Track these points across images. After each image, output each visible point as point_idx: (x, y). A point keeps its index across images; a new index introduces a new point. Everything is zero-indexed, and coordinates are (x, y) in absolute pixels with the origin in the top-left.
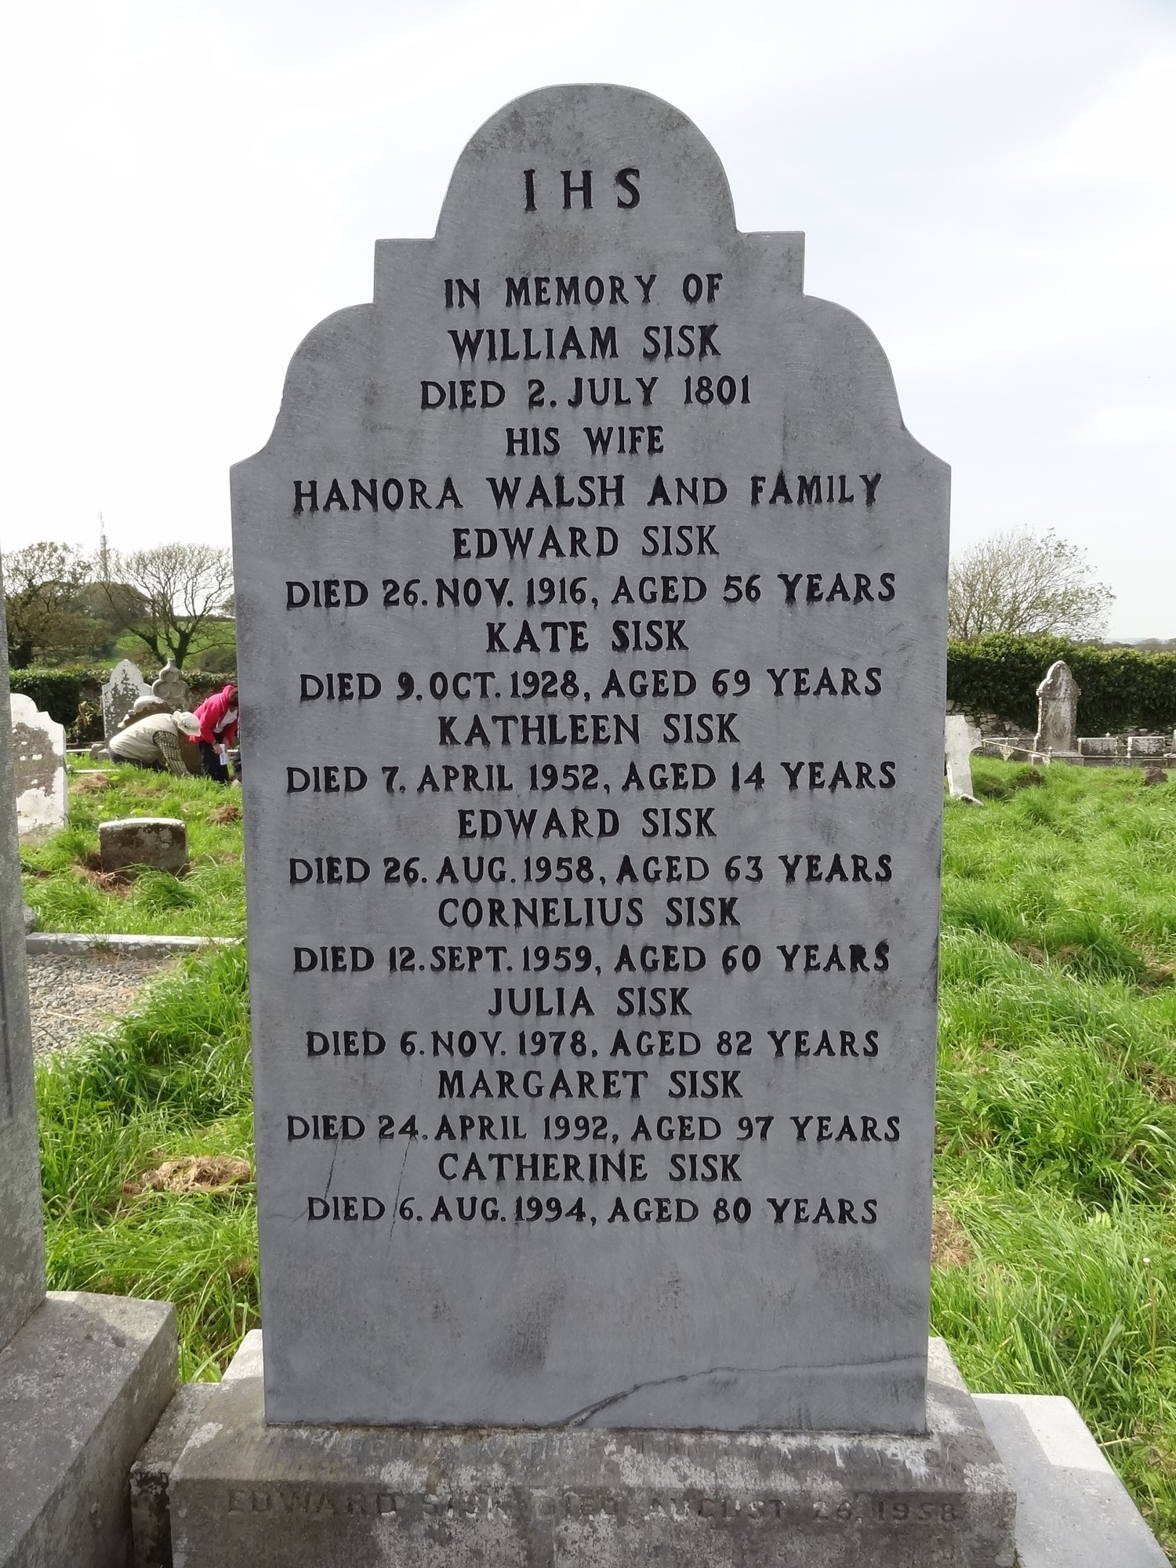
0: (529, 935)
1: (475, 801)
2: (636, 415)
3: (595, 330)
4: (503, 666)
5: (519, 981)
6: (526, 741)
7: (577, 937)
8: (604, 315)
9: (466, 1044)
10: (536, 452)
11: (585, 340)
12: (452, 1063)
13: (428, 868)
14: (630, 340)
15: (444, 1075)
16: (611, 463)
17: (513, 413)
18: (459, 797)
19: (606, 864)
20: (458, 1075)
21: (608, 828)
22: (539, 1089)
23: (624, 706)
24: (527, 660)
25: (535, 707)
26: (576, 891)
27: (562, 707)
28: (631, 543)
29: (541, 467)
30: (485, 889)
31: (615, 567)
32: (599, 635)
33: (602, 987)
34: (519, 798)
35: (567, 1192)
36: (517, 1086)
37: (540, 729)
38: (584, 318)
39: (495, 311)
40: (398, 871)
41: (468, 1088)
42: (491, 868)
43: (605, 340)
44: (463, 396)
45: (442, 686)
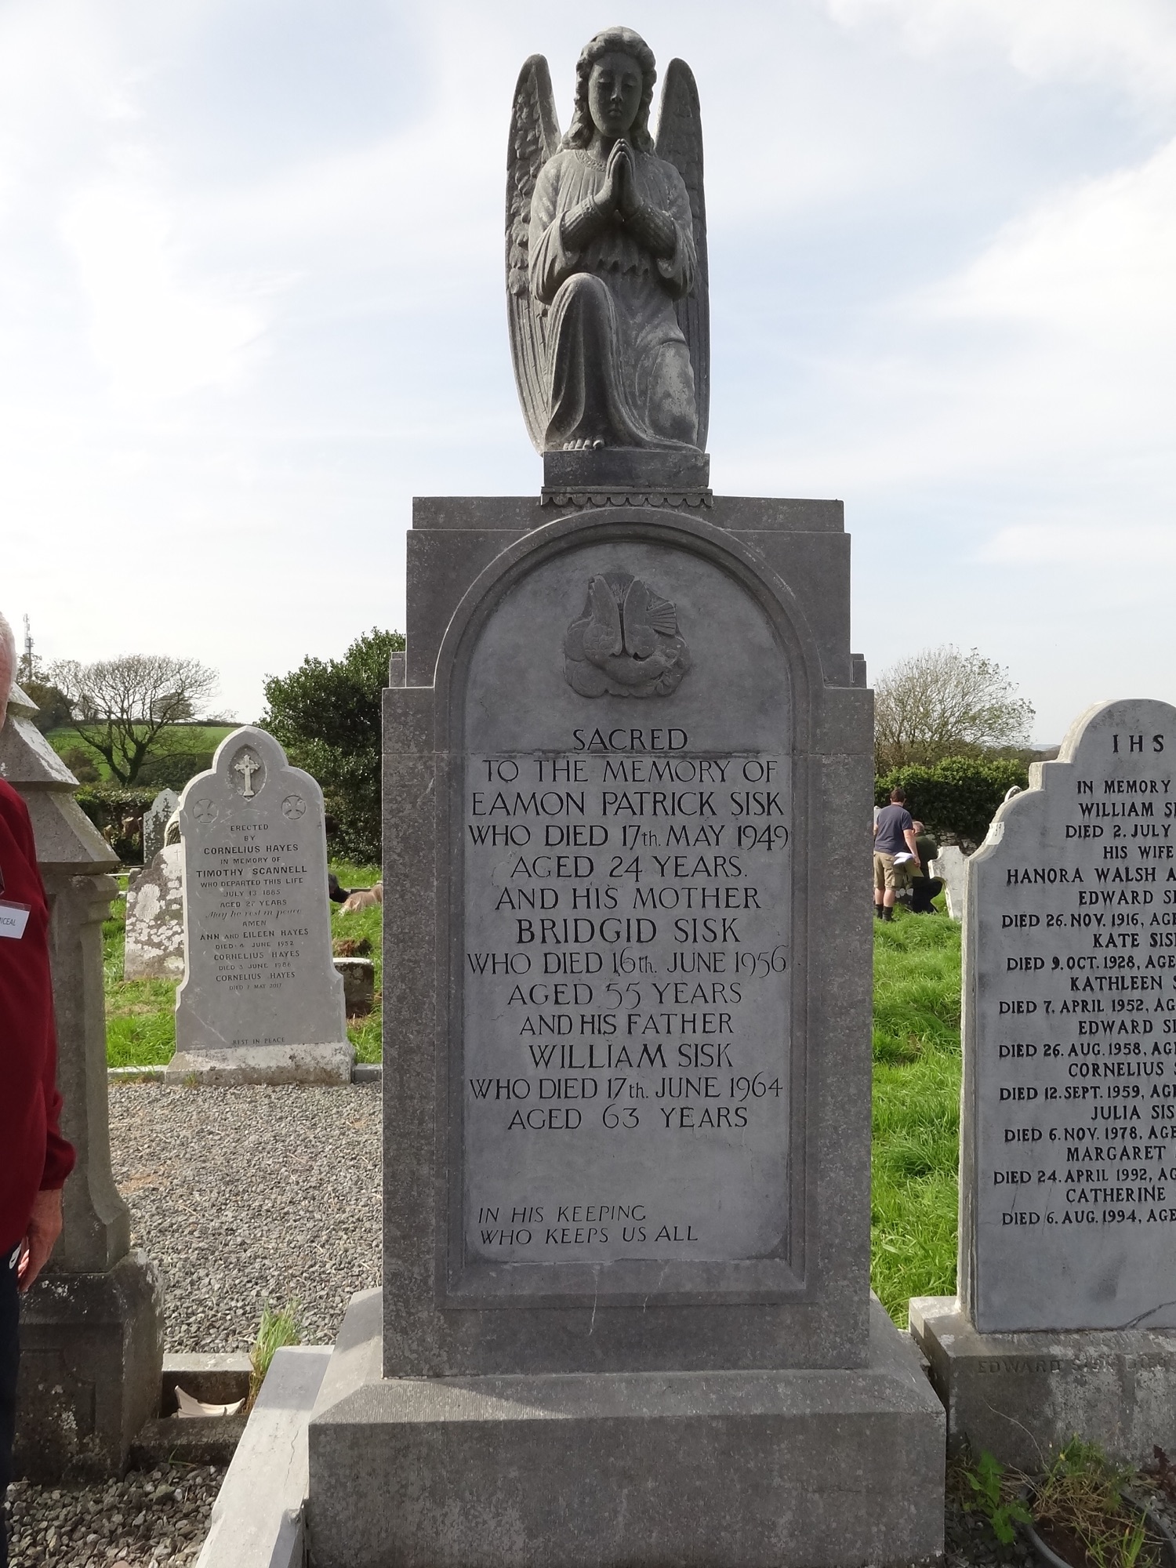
0: (1111, 1080)
1: (1087, 1017)
2: (1161, 841)
3: (1144, 804)
4: (1100, 954)
5: (1106, 1103)
6: (1110, 989)
7: (1132, 1081)
8: (1148, 798)
9: (1080, 1134)
10: (1117, 857)
11: (1139, 808)
12: (1073, 1144)
13: (1064, 1049)
14: (1159, 808)
15: (1069, 1149)
16: (1150, 862)
17: (1107, 840)
18: (1080, 1015)
19: (1147, 1046)
20: (1076, 1150)
21: (1148, 1029)
22: (1115, 1156)
23: (1156, 972)
24: (1111, 951)
25: (1115, 972)
26: (1133, 1059)
27: (1127, 973)
28: (1159, 898)
29: (1118, 863)
30: (1091, 1059)
31: (1151, 908)
32: (1144, 940)
33: (1145, 1105)
34: (1107, 1015)
35: (1127, 1207)
36: (1104, 1155)
37: (1117, 983)
38: (1139, 799)
39: (1099, 795)
40: (1052, 1051)
41: (1081, 1157)
42: (1093, 1049)
43: (1148, 808)
44: (1085, 832)
45: (1072, 963)
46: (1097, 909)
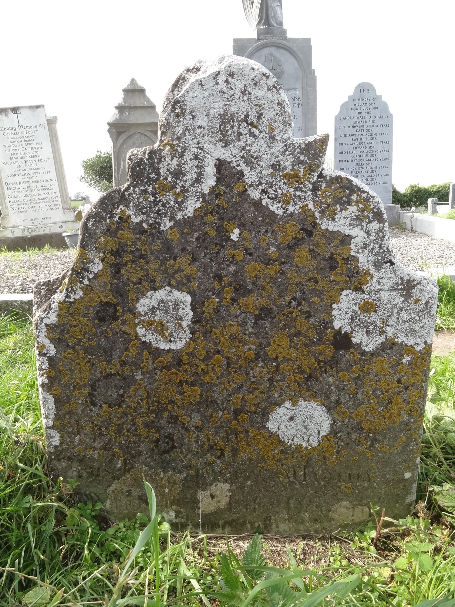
0: (359, 158)
1: (355, 146)
2: (369, 111)
4: (357, 133)
5: (358, 162)
6: (359, 140)
7: (363, 158)
8: (366, 102)
12: (352, 170)
13: (351, 152)
14: (368, 104)
16: (367, 115)
17: (359, 111)
18: (353, 146)
19: (365, 151)
21: (366, 148)
23: (367, 137)
24: (359, 133)
25: (360, 137)
26: (363, 154)
27: (362, 137)
28: (368, 122)
29: (361, 115)
30: (355, 154)
31: (367, 124)
32: (365, 130)
33: (365, 163)
34: (358, 145)
36: (358, 172)
38: (365, 102)
39: (357, 101)
40: (348, 153)
41: (354, 173)
42: (356, 152)
43: (366, 104)
44: (355, 109)
45: (352, 135)
46: (356, 125)
